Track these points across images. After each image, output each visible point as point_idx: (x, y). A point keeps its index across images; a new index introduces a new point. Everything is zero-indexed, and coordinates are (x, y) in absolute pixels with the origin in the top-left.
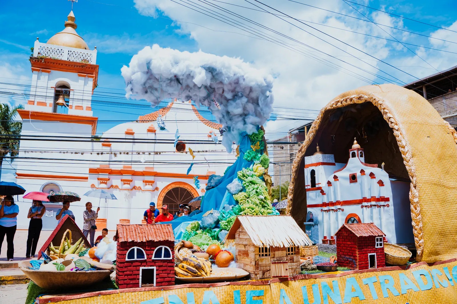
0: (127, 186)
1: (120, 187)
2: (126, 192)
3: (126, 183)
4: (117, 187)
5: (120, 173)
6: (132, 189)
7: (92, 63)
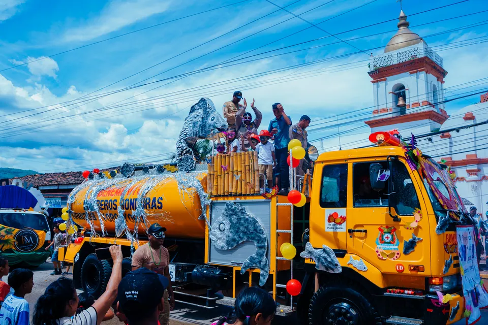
0: (473, 177)
1: (467, 179)
2: (473, 183)
3: (472, 174)
4: (463, 179)
5: (463, 163)
6: (481, 180)
7: (420, 57)
